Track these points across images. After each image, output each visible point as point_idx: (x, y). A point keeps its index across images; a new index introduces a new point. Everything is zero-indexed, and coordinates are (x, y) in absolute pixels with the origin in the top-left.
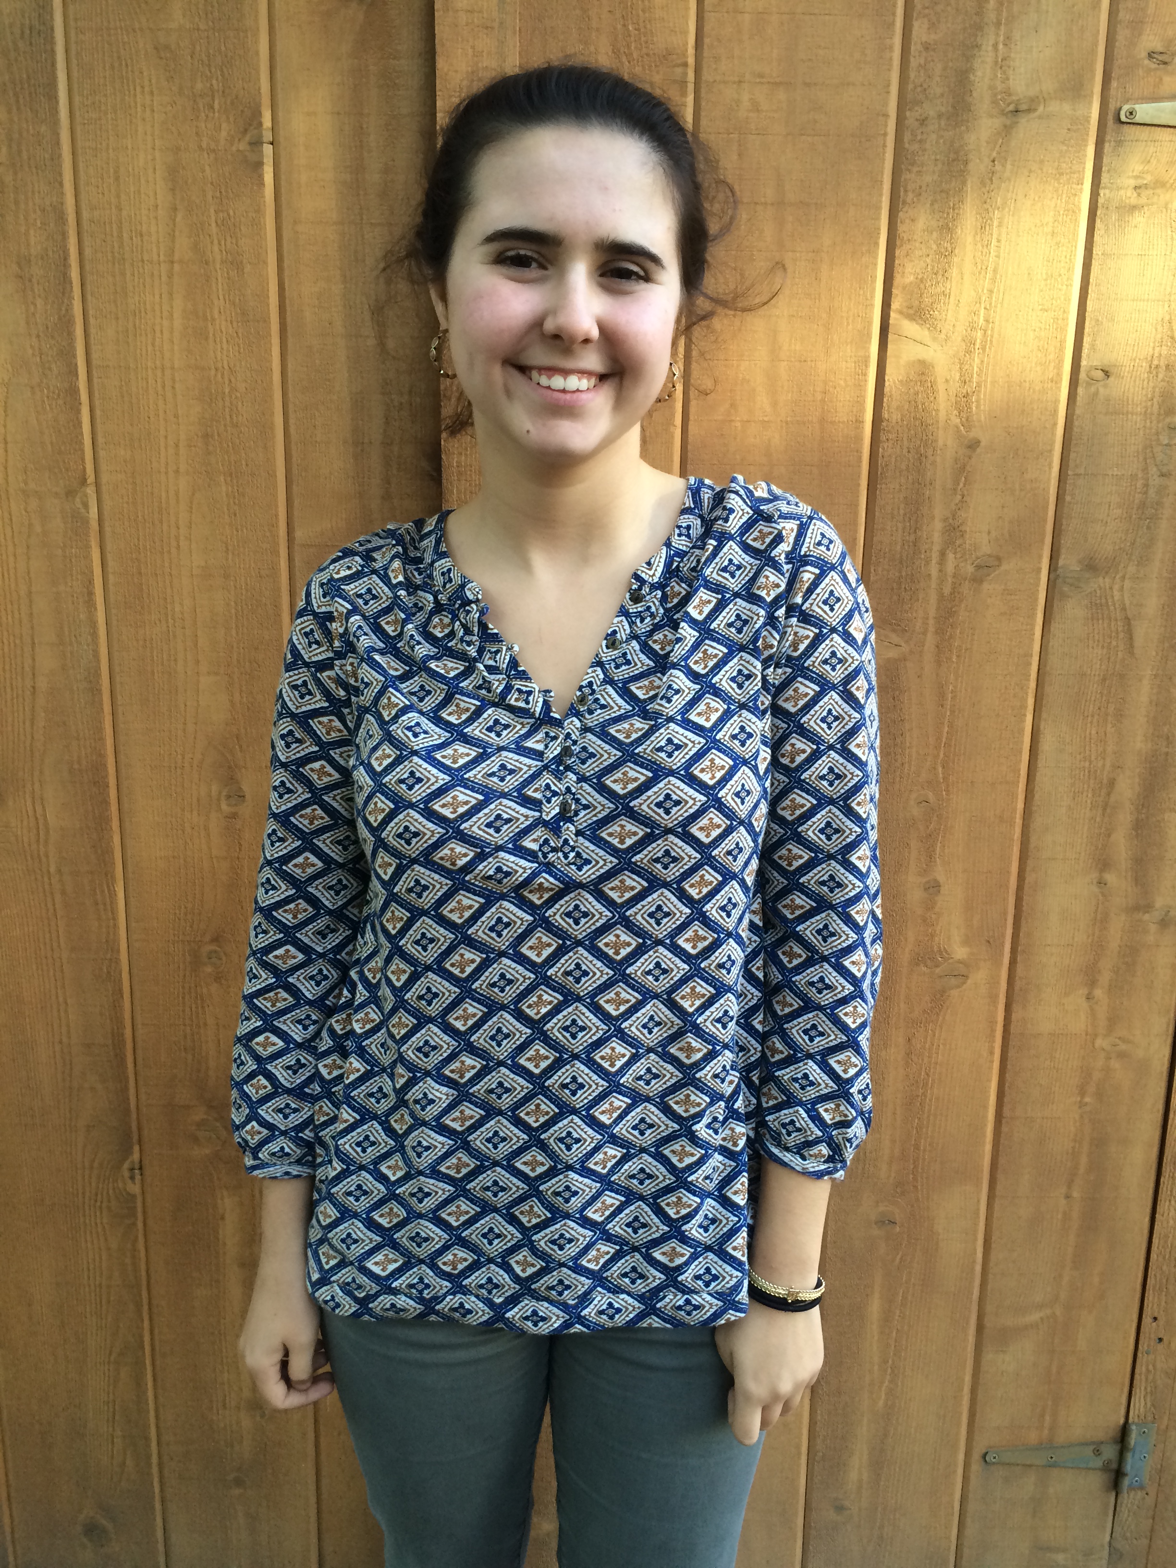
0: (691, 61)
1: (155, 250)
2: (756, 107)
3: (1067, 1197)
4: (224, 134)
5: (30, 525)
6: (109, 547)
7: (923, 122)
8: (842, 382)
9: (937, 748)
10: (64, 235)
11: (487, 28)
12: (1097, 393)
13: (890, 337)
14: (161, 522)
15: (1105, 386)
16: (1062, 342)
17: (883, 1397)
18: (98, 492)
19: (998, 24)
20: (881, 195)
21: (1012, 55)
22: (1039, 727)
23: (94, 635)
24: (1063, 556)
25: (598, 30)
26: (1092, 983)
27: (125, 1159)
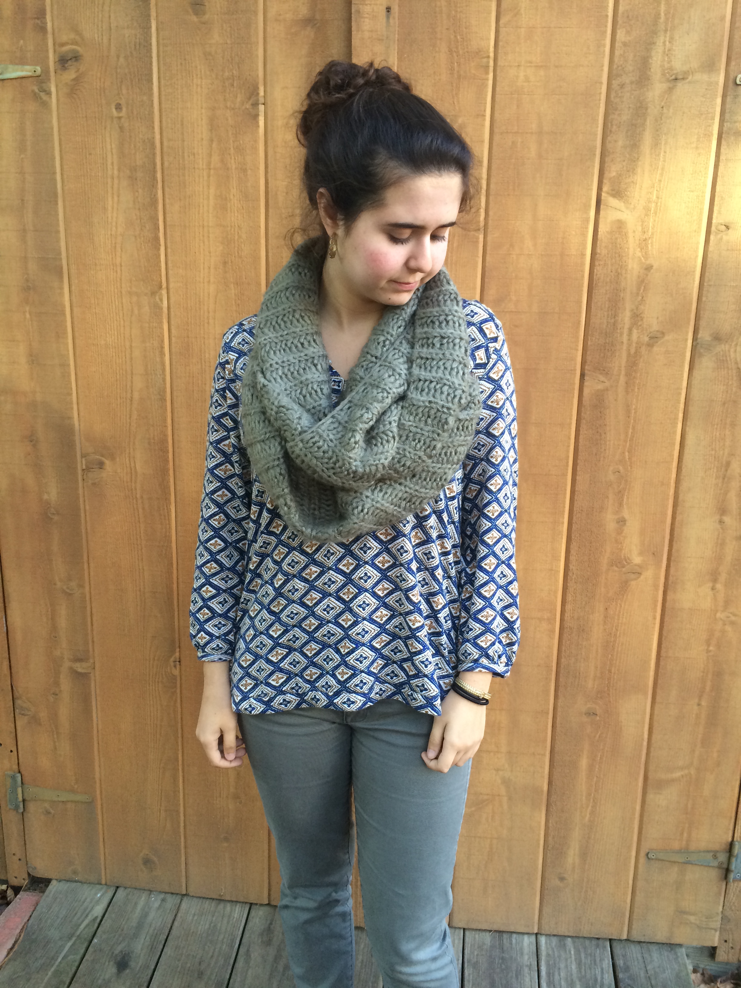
0: (492, 55)
1: (201, 163)
2: (527, 80)
3: (699, 705)
4: (239, 99)
5: (132, 311)
6: (173, 322)
7: (622, 86)
8: (574, 233)
9: (625, 441)
10: (154, 154)
11: (379, 40)
12: (721, 239)
13: (602, 207)
14: (200, 309)
15: (727, 234)
16: (702, 210)
17: (588, 815)
18: (168, 293)
19: (666, 31)
20: (597, 127)
21: (674, 48)
22: (685, 431)
23: (164, 370)
24: (701, 332)
25: (441, 39)
26: (715, 581)
27: (171, 657)
